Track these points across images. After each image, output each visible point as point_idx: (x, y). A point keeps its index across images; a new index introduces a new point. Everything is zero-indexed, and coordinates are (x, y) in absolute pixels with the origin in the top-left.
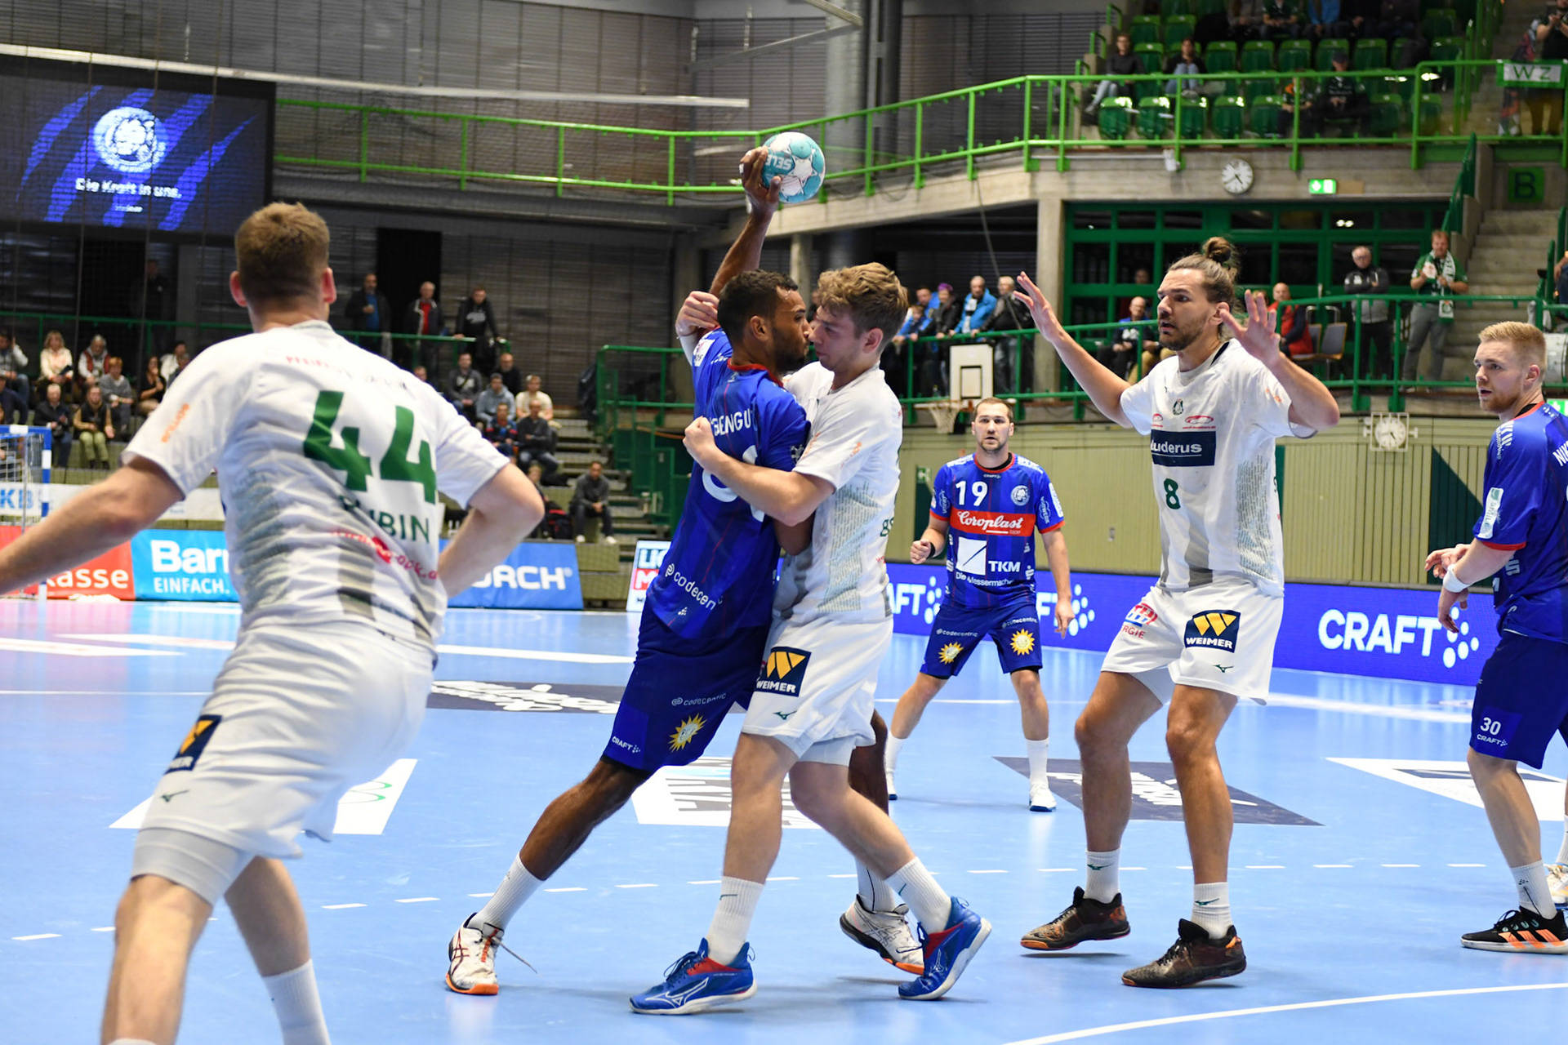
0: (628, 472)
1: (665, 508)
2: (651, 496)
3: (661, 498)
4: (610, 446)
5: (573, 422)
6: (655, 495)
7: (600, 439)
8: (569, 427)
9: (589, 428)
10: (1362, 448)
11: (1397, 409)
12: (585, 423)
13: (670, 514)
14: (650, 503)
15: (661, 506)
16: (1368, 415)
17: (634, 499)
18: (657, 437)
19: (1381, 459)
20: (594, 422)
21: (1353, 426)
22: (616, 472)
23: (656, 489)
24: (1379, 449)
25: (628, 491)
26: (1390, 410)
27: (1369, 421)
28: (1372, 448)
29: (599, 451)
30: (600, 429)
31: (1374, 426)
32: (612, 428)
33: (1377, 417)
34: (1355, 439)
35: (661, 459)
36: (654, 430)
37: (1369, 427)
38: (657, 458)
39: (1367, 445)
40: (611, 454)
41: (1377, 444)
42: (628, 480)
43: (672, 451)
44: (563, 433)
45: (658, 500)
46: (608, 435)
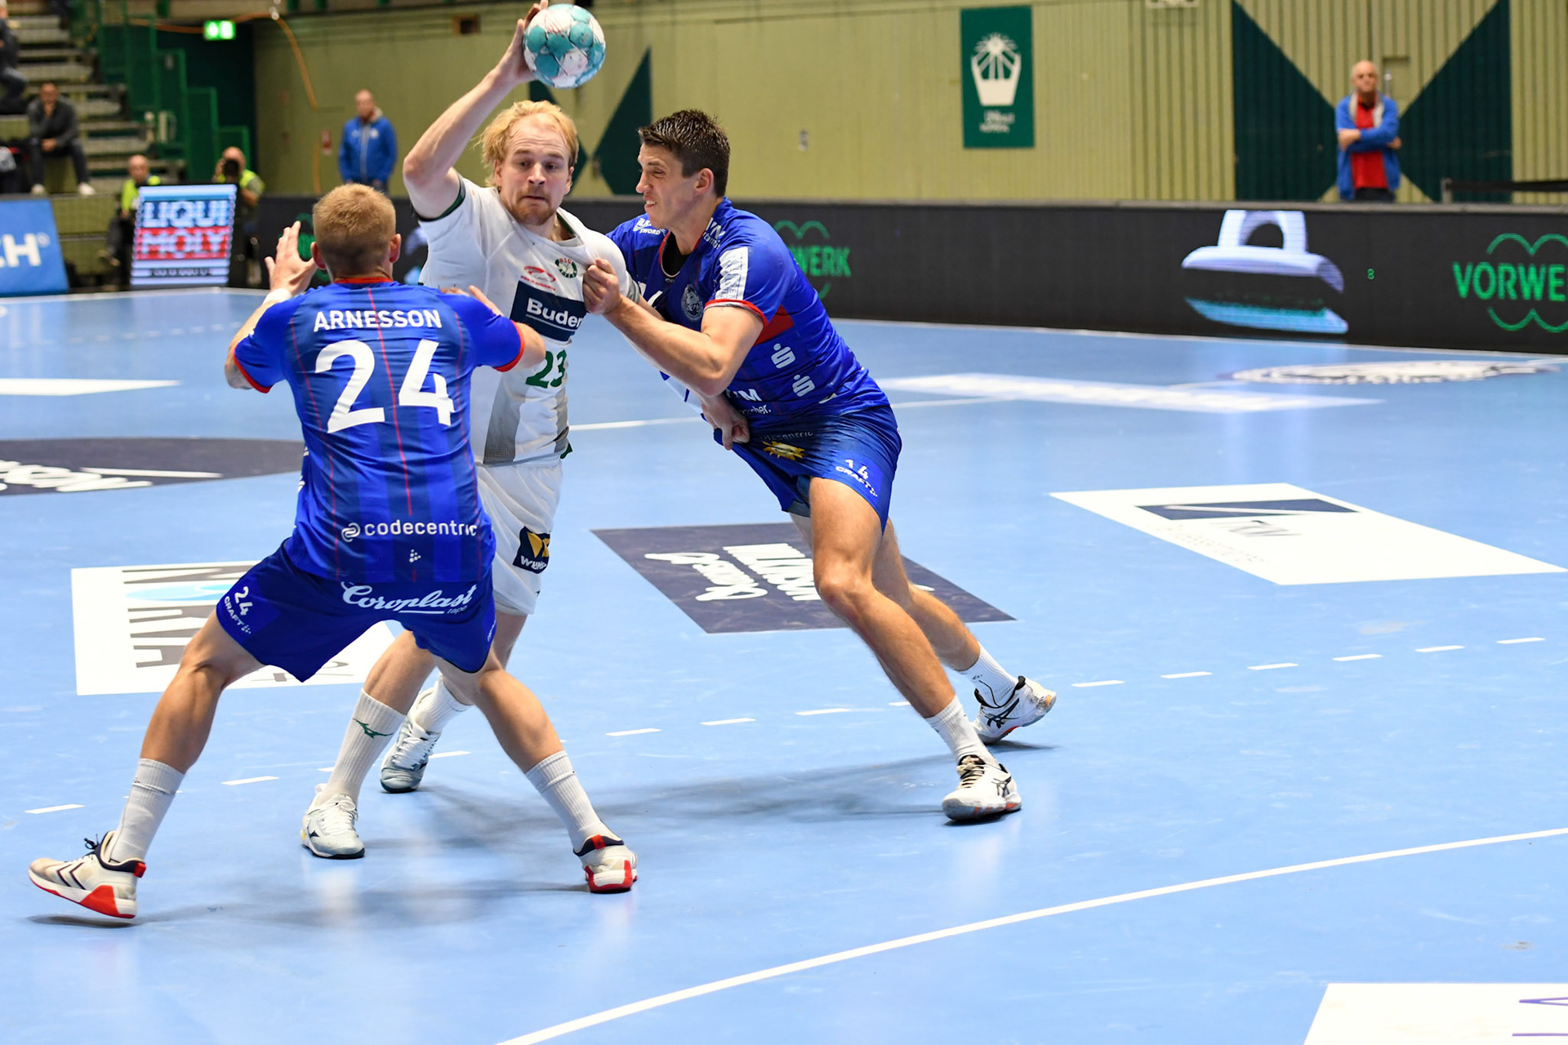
0: (122, 87)
1: (179, 137)
2: (156, 120)
3: (173, 117)
4: (94, 51)
5: (36, 21)
6: (163, 117)
7: (80, 43)
8: (32, 28)
9: (63, 26)
12: (55, 20)
13: (186, 145)
14: (155, 130)
15: (173, 130)
17: (134, 125)
18: (161, 33)
19: (1162, 19)
20: (68, 16)
22: (102, 88)
23: (165, 107)
25: (125, 114)
29: (79, 60)
30: (78, 26)
32: (95, 26)
35: (169, 63)
36: (156, 23)
38: (162, 62)
40: (95, 63)
42: (123, 99)
43: (182, 55)
44: (26, 36)
45: (169, 123)
46: (90, 37)
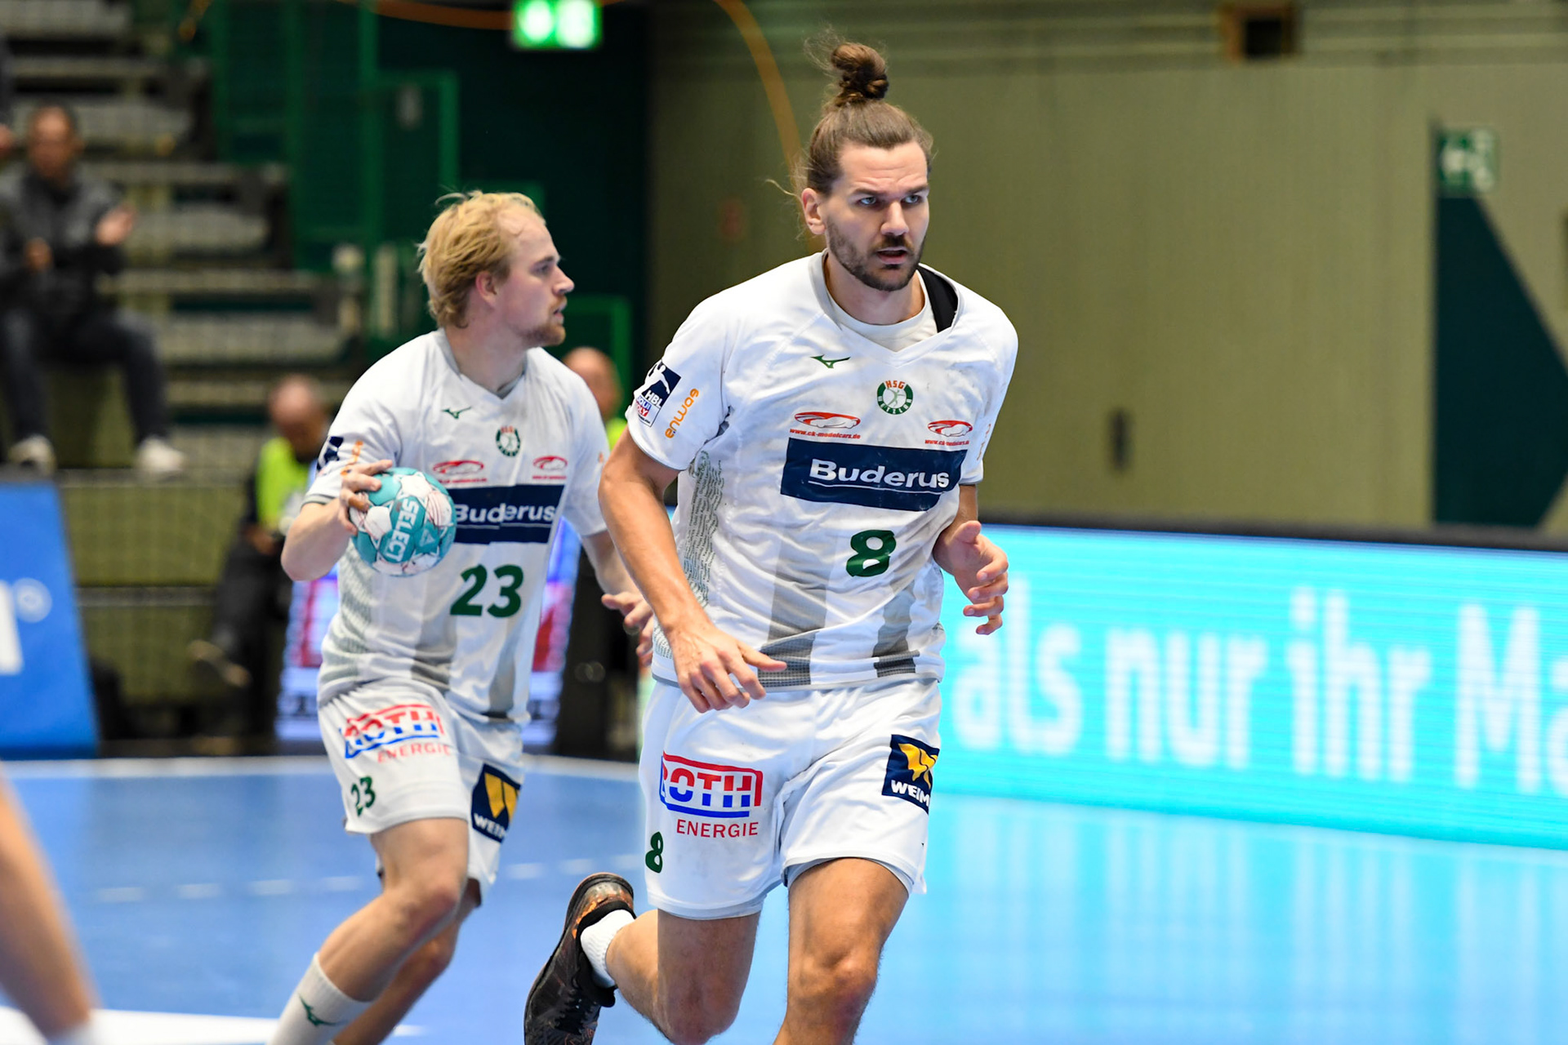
0: (273, 174)
2: (367, 270)
4: (197, 68)
6: (387, 264)
7: (159, 42)
14: (364, 299)
17: (302, 281)
18: (390, 25)
22: (218, 174)
23: (393, 234)
29: (153, 90)
35: (410, 109)
38: (389, 105)
40: (200, 101)
42: (275, 207)
43: (448, 87)
45: (403, 281)
46: (187, 26)
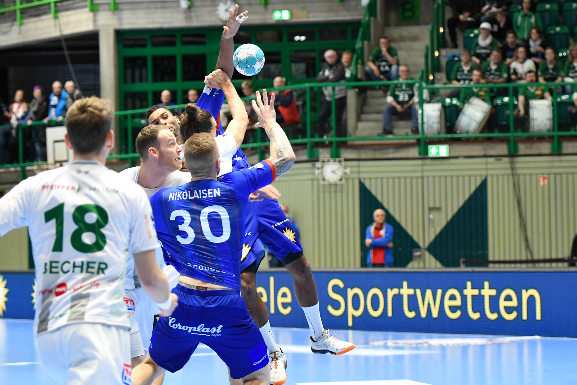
10: (315, 182)
11: (336, 156)
16: (318, 161)
19: (327, 189)
21: (308, 168)
24: (326, 183)
26: (332, 157)
27: (318, 165)
28: (321, 182)
31: (322, 167)
33: (323, 162)
34: (310, 177)
37: (318, 169)
39: (318, 180)
41: (324, 180)
